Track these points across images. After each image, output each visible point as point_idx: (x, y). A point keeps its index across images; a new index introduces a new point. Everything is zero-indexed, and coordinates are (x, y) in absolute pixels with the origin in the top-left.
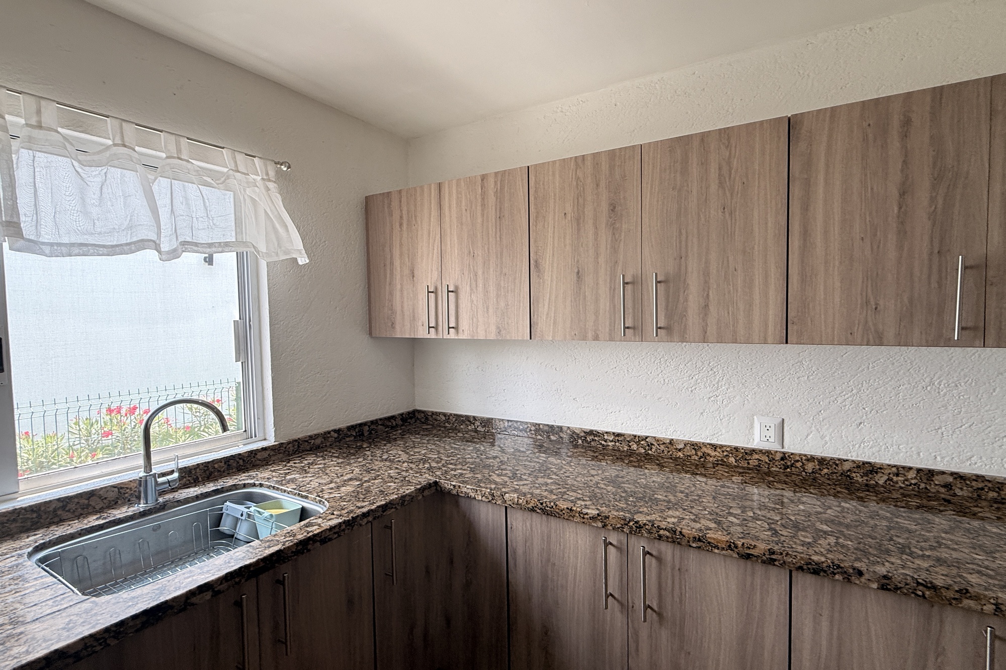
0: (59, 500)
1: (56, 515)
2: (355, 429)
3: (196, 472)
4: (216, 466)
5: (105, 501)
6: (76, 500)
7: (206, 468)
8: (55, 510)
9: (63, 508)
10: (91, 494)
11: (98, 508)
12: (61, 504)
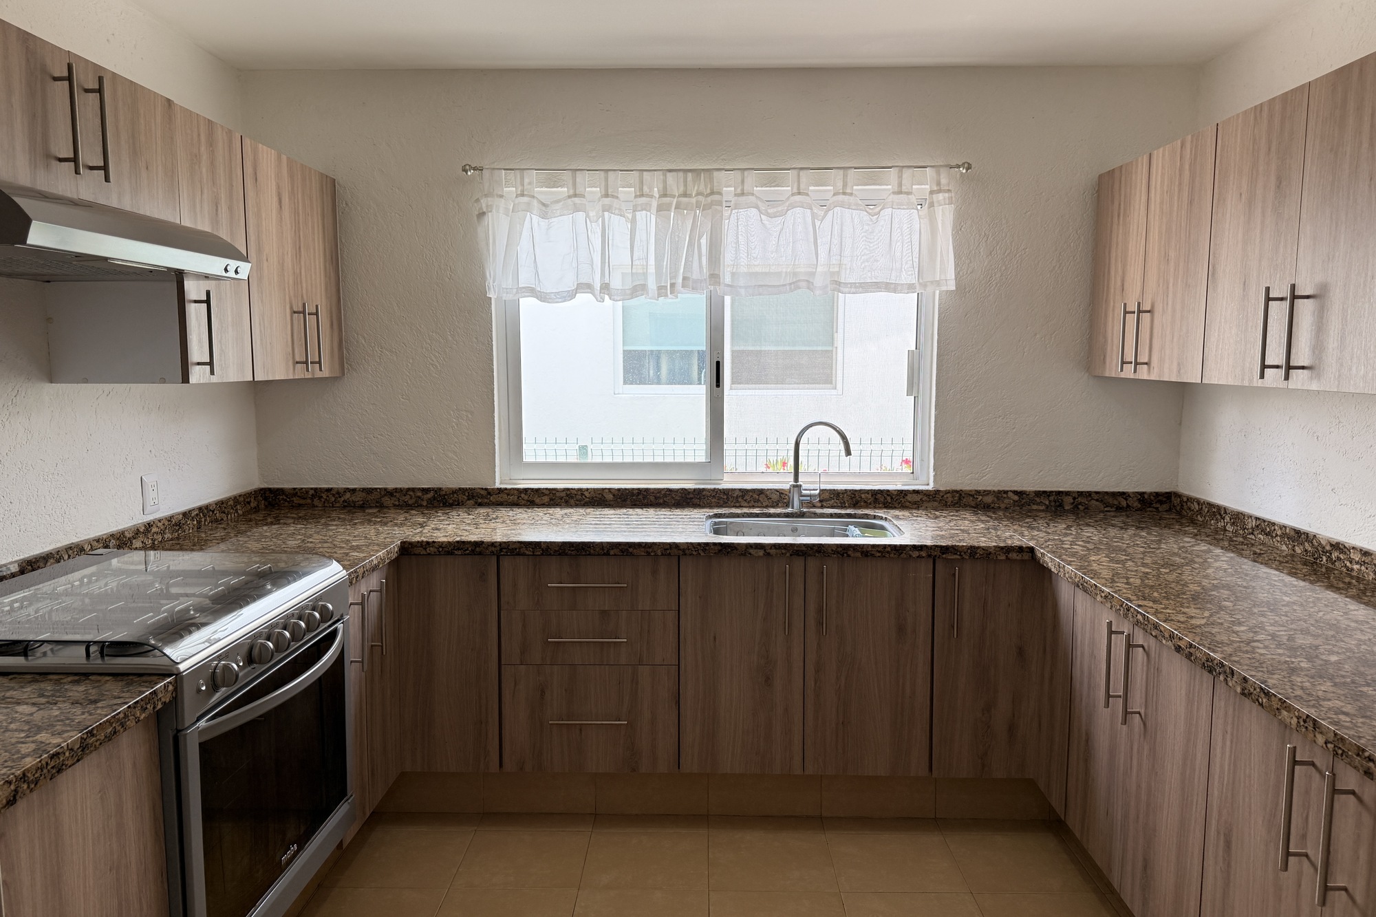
0: (740, 490)
1: (738, 502)
2: (1049, 496)
3: (843, 497)
4: (863, 496)
5: (770, 501)
6: (751, 494)
7: (853, 496)
8: (737, 497)
9: (743, 497)
10: (761, 492)
11: (764, 504)
12: (741, 494)
